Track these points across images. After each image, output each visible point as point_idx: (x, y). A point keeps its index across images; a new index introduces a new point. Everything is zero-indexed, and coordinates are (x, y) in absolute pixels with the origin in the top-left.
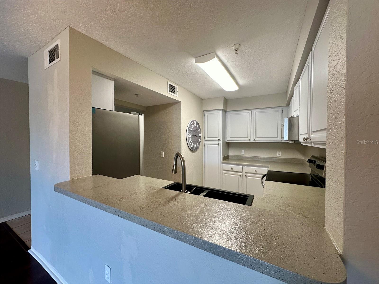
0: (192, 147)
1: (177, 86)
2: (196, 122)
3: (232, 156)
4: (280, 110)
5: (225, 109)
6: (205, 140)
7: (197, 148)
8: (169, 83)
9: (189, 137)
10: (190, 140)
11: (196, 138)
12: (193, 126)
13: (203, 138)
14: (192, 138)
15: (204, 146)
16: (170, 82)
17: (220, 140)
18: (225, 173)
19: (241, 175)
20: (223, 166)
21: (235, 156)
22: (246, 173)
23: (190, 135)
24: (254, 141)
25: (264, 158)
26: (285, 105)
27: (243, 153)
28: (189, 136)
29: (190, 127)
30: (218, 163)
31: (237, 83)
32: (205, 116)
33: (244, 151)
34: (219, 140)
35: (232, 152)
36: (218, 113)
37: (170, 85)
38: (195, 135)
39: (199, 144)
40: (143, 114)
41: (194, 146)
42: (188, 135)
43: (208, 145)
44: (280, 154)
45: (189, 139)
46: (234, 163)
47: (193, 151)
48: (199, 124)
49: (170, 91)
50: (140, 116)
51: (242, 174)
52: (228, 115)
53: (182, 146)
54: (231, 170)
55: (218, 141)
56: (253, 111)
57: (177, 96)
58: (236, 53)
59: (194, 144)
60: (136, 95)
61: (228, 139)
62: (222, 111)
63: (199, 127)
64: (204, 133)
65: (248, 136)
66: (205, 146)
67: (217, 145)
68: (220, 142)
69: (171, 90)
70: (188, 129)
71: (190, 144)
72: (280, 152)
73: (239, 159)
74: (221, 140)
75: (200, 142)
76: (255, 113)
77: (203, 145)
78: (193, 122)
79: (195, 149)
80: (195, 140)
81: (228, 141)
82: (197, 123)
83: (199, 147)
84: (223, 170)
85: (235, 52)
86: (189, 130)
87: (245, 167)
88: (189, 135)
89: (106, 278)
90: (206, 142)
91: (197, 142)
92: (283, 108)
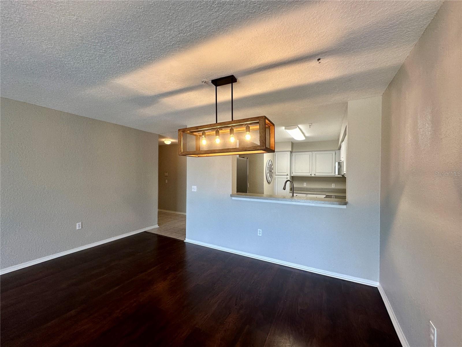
3: (296, 187)
5: (292, 151)
6: (276, 174)
7: (271, 181)
10: (268, 174)
11: (271, 173)
12: (270, 164)
13: (274, 173)
21: (298, 187)
23: (268, 171)
24: (314, 175)
26: (338, 149)
27: (305, 185)
29: (268, 165)
31: (305, 135)
32: (275, 156)
34: (287, 175)
35: (296, 185)
36: (287, 154)
38: (271, 171)
39: (272, 178)
43: (278, 179)
44: (334, 186)
50: (247, 159)
52: (293, 155)
53: (264, 179)
56: (313, 152)
59: (270, 178)
61: (294, 174)
62: (290, 152)
63: (273, 165)
64: (274, 169)
65: (310, 172)
67: (286, 179)
72: (334, 184)
73: (302, 190)
74: (289, 174)
75: (273, 176)
76: (315, 154)
77: (274, 178)
78: (270, 161)
85: (309, 127)
86: (267, 167)
87: (308, 195)
89: (259, 235)
90: (276, 176)
91: (271, 176)
92: (336, 151)
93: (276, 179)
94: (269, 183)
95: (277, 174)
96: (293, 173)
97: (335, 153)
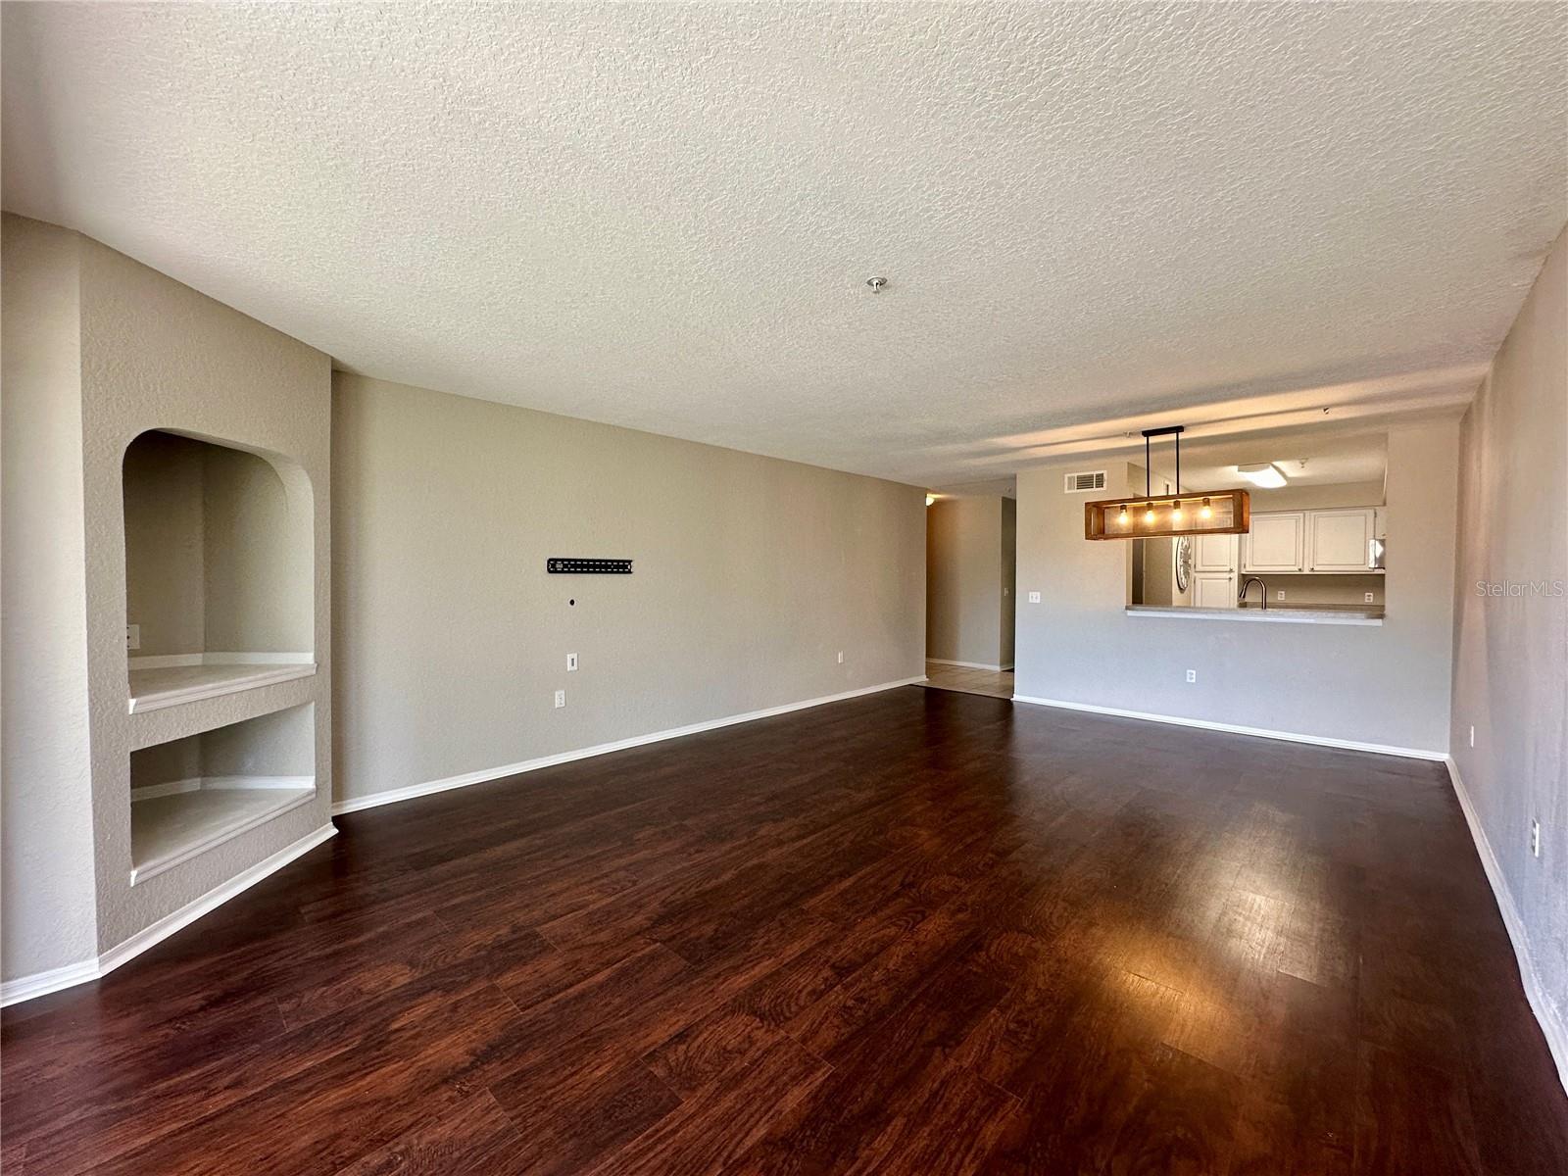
4: (1370, 513)
6: (1197, 570)
10: (1182, 569)
15: (1195, 582)
17: (1233, 570)
24: (1310, 571)
26: (1381, 504)
27: (1281, 597)
31: (1285, 478)
33: (1283, 594)
34: (1231, 571)
42: (1180, 561)
44: (1372, 598)
55: (1229, 573)
56: (1307, 513)
65: (1297, 561)
67: (1228, 580)
68: (1232, 574)
72: (1371, 594)
74: (1236, 569)
76: (1312, 516)
77: (1191, 581)
79: (1185, 586)
81: (1246, 572)
89: (1188, 680)
90: (1200, 576)
91: (1187, 573)
92: (1379, 509)
93: (1198, 582)
94: (1181, 590)
95: (1199, 568)
96: (1247, 566)
97: (1373, 513)
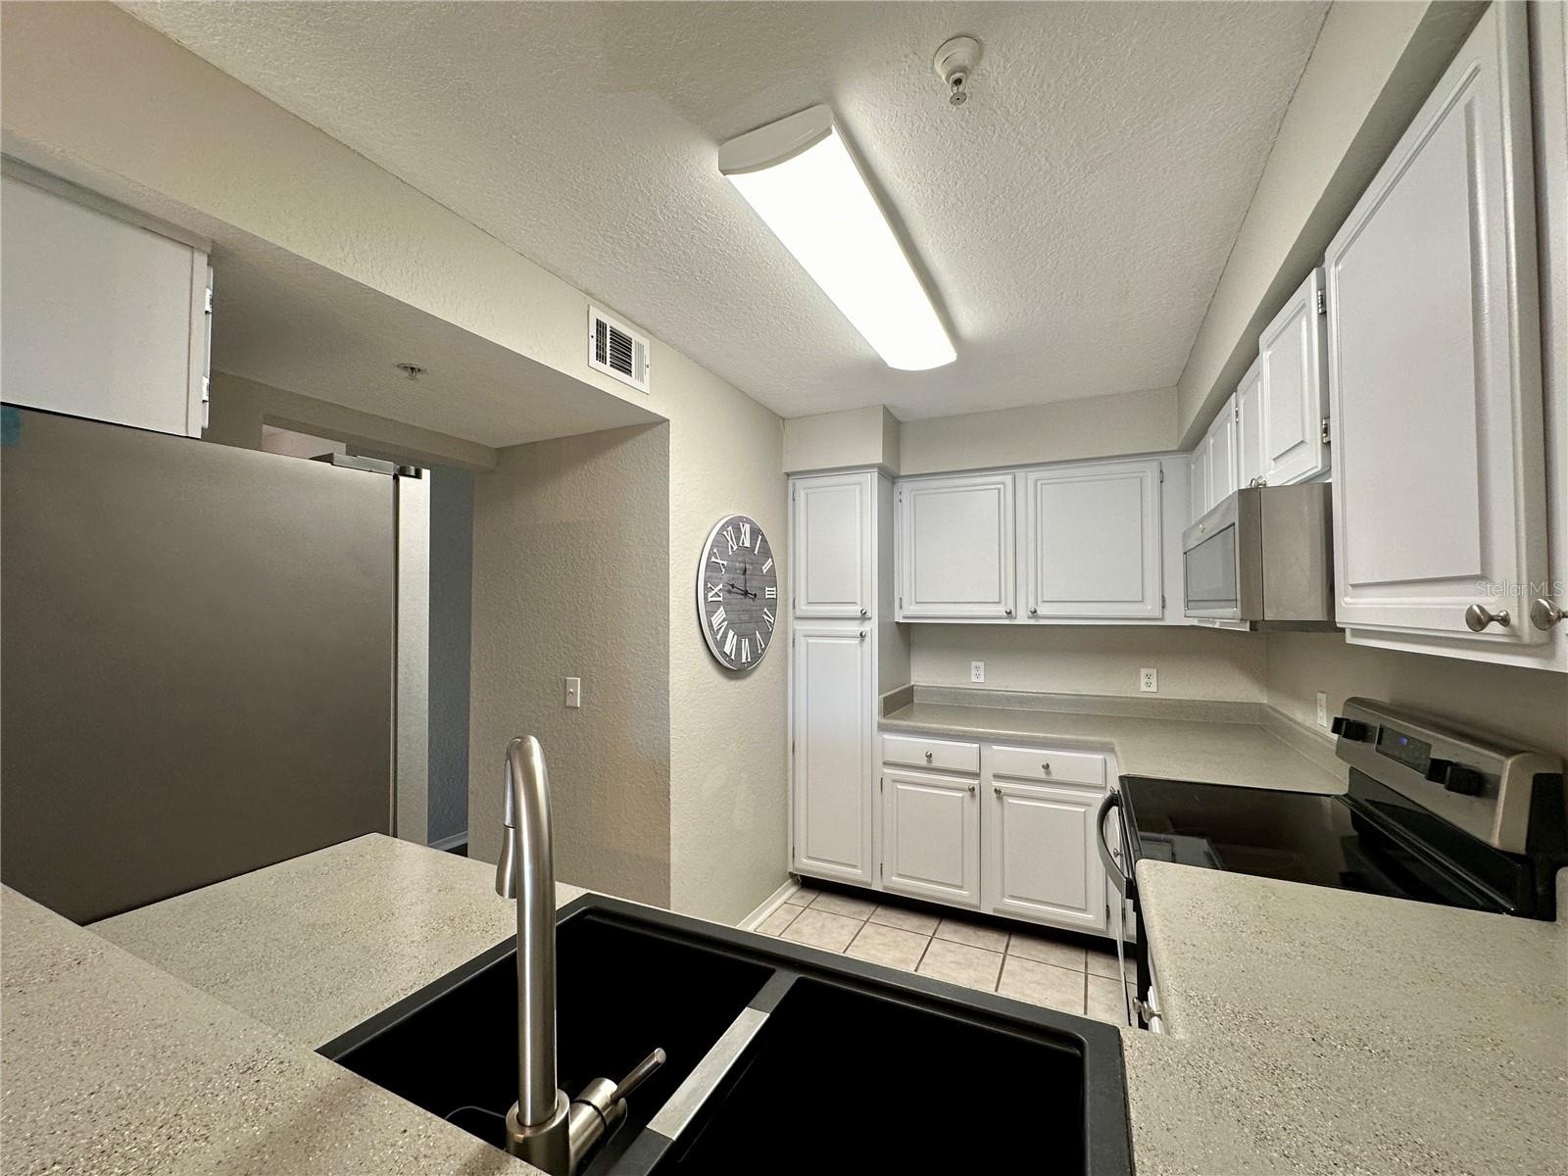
0: (728, 651)
1: (647, 337)
2: (747, 526)
3: (928, 691)
4: (1149, 471)
5: (890, 466)
6: (798, 614)
7: (756, 656)
8: (597, 314)
9: (710, 599)
10: (719, 616)
11: (748, 607)
12: (735, 548)
13: (786, 605)
14: (726, 604)
15: (794, 646)
16: (601, 313)
17: (869, 615)
18: (894, 781)
19: (974, 789)
20: (883, 742)
21: (940, 692)
22: (997, 777)
23: (716, 590)
24: (1029, 618)
25: (1078, 700)
26: (1175, 448)
27: (978, 676)
28: (710, 595)
29: (715, 550)
30: (859, 723)
32: (794, 500)
33: (982, 668)
34: (864, 617)
35: (926, 675)
36: (860, 485)
37: (601, 326)
38: (746, 593)
39: (767, 635)
40: (426, 473)
41: (739, 644)
42: (707, 590)
43: (811, 640)
44: (1154, 680)
45: (710, 614)
46: (938, 729)
47: (732, 670)
48: (763, 535)
49: (601, 357)
50: (402, 479)
51: (977, 782)
52: (905, 497)
53: (671, 650)
54: (923, 762)
55: (858, 622)
56: (1020, 474)
57: (645, 387)
58: (958, 99)
59: (740, 636)
60: (406, 374)
61: (908, 610)
62: (876, 475)
63: (766, 553)
64: (790, 581)
65: (1003, 596)
66: (797, 644)
67: (857, 641)
68: (867, 623)
69: (608, 356)
70: (709, 558)
71: (718, 637)
72: (1154, 671)
73: (962, 707)
74: (874, 613)
75: (772, 625)
76: (1031, 484)
77: (786, 639)
78: (735, 524)
79: (744, 660)
80: (745, 617)
81: (905, 618)
82: (756, 532)
83: (763, 650)
84: (886, 764)
85: (950, 91)
86: (712, 567)
87: (995, 747)
88: (713, 592)
90: (803, 627)
92: (1165, 459)
93: (801, 642)
95: (802, 609)
96: (904, 606)
97: (1157, 475)
